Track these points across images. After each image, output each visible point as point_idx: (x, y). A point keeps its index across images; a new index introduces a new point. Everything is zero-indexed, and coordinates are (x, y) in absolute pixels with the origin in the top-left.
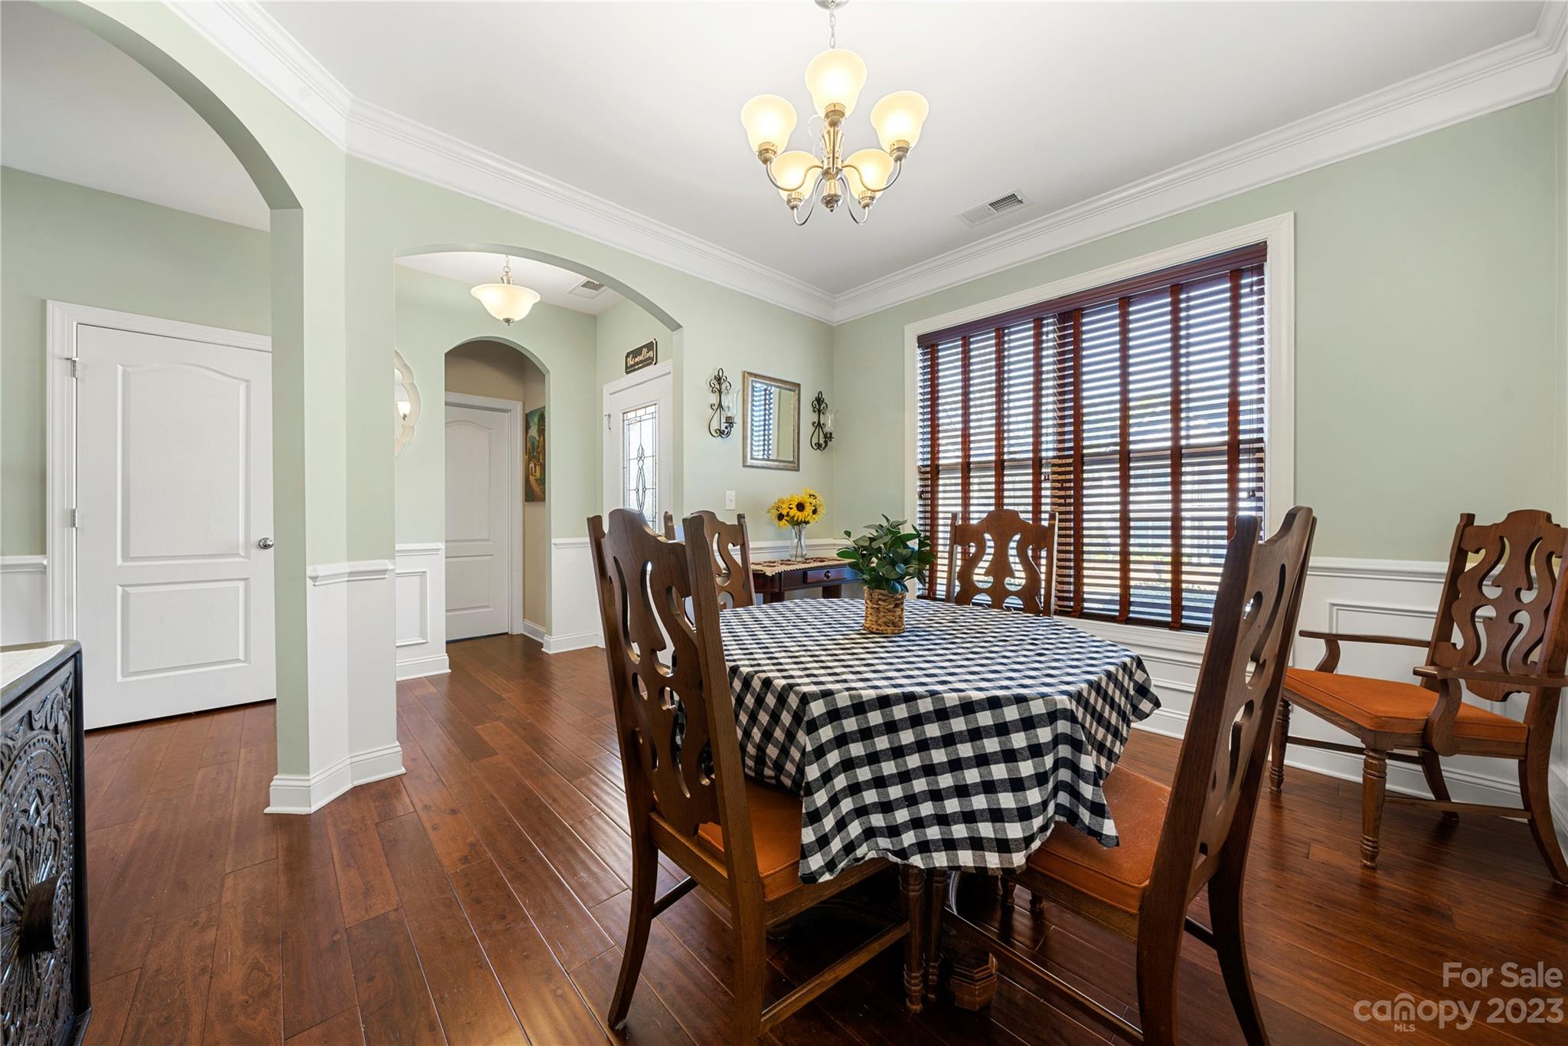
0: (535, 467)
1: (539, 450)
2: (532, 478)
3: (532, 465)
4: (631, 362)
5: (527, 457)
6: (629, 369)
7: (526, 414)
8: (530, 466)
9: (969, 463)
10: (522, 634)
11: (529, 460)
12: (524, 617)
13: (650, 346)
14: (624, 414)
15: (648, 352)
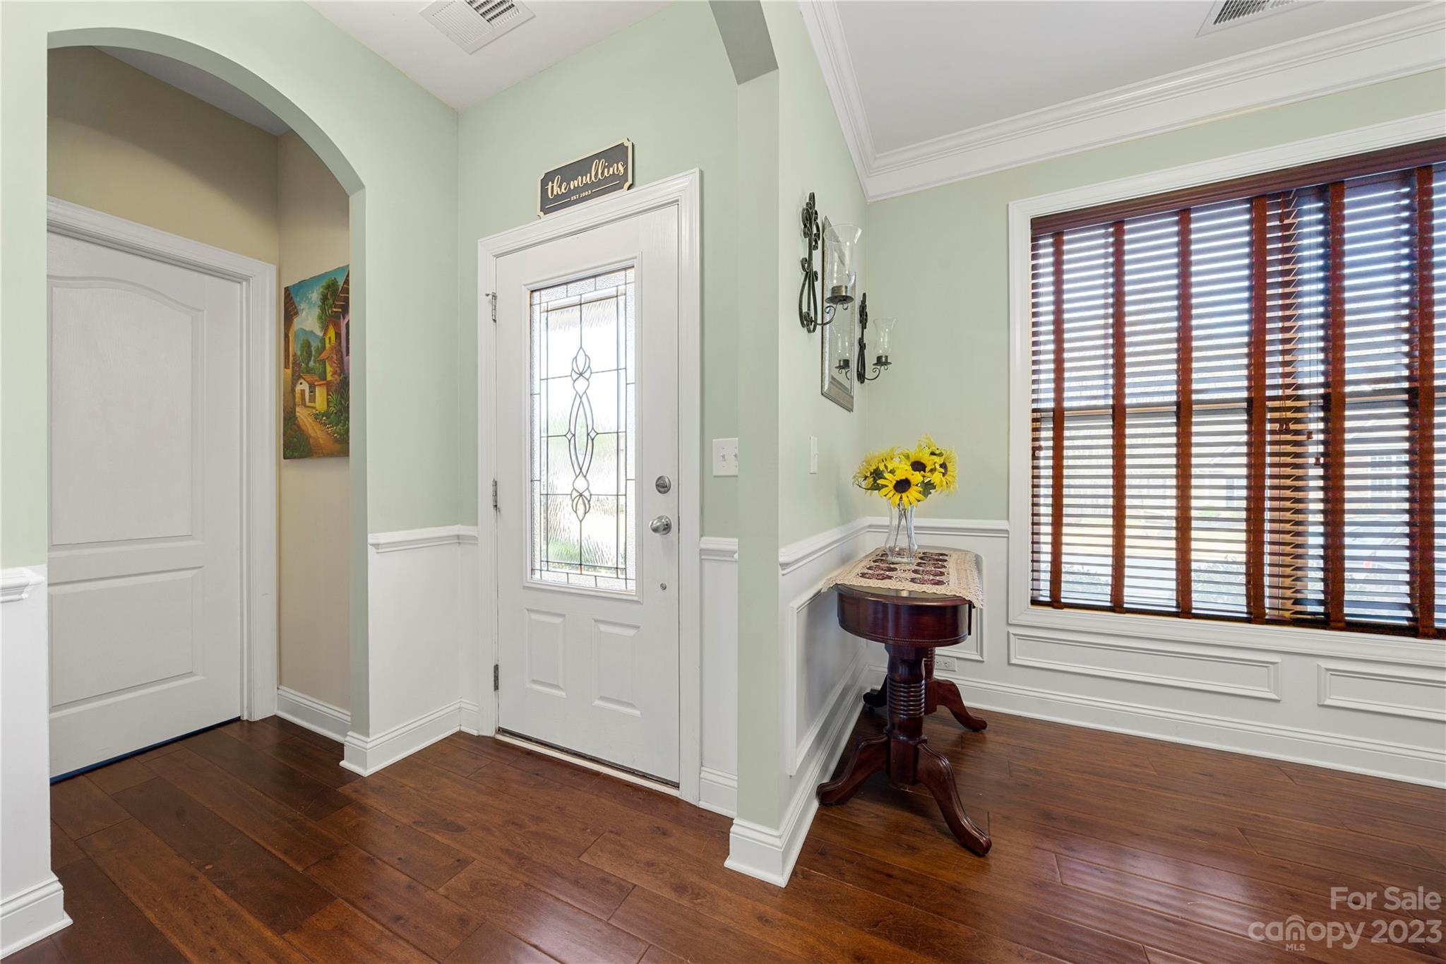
0: (312, 391)
1: (323, 356)
2: (301, 413)
3: (303, 386)
4: (555, 189)
5: (289, 371)
6: (549, 205)
7: (287, 289)
8: (298, 388)
9: (1124, 407)
10: (275, 717)
11: (296, 378)
12: (280, 681)
13: (618, 153)
14: (532, 291)
15: (608, 167)
